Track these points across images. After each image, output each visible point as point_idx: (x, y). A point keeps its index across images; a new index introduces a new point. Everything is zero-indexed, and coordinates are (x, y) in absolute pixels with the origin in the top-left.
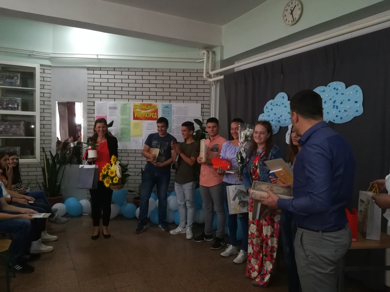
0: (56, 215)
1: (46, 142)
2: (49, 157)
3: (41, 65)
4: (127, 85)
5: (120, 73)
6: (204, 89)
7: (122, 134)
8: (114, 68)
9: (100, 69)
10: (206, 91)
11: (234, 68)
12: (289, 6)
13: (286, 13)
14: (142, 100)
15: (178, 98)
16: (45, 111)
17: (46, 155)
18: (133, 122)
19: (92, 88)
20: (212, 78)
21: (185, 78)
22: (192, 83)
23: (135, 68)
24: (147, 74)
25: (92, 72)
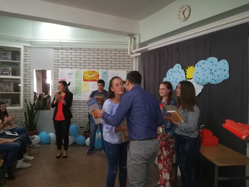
0: (33, 143)
1: (27, 96)
2: (29, 105)
3: (24, 47)
4: (79, 59)
5: (75, 51)
6: (128, 61)
7: (76, 90)
8: (71, 48)
9: (62, 49)
10: (130, 62)
11: (147, 49)
12: (182, 9)
13: (180, 13)
14: (89, 68)
15: (112, 67)
16: (27, 76)
17: (27, 104)
18: (83, 82)
19: (57, 61)
20: (133, 54)
21: (116, 55)
22: (121, 57)
23: (84, 48)
24: (92, 52)
25: (57, 51)
